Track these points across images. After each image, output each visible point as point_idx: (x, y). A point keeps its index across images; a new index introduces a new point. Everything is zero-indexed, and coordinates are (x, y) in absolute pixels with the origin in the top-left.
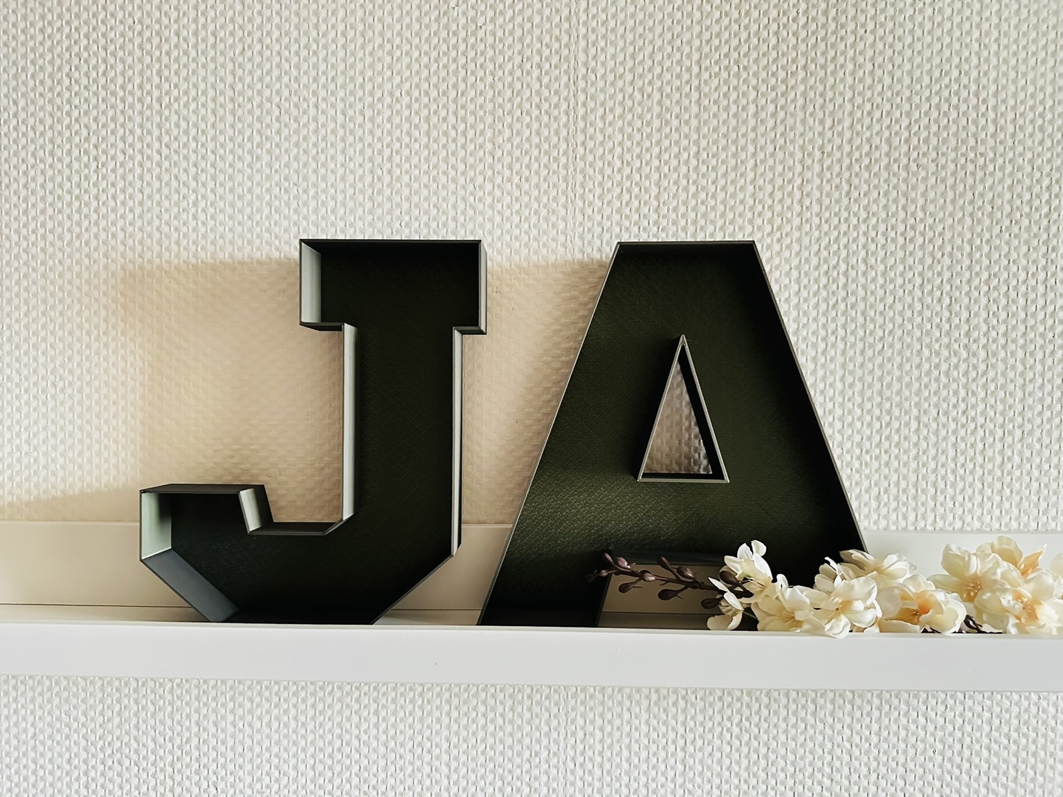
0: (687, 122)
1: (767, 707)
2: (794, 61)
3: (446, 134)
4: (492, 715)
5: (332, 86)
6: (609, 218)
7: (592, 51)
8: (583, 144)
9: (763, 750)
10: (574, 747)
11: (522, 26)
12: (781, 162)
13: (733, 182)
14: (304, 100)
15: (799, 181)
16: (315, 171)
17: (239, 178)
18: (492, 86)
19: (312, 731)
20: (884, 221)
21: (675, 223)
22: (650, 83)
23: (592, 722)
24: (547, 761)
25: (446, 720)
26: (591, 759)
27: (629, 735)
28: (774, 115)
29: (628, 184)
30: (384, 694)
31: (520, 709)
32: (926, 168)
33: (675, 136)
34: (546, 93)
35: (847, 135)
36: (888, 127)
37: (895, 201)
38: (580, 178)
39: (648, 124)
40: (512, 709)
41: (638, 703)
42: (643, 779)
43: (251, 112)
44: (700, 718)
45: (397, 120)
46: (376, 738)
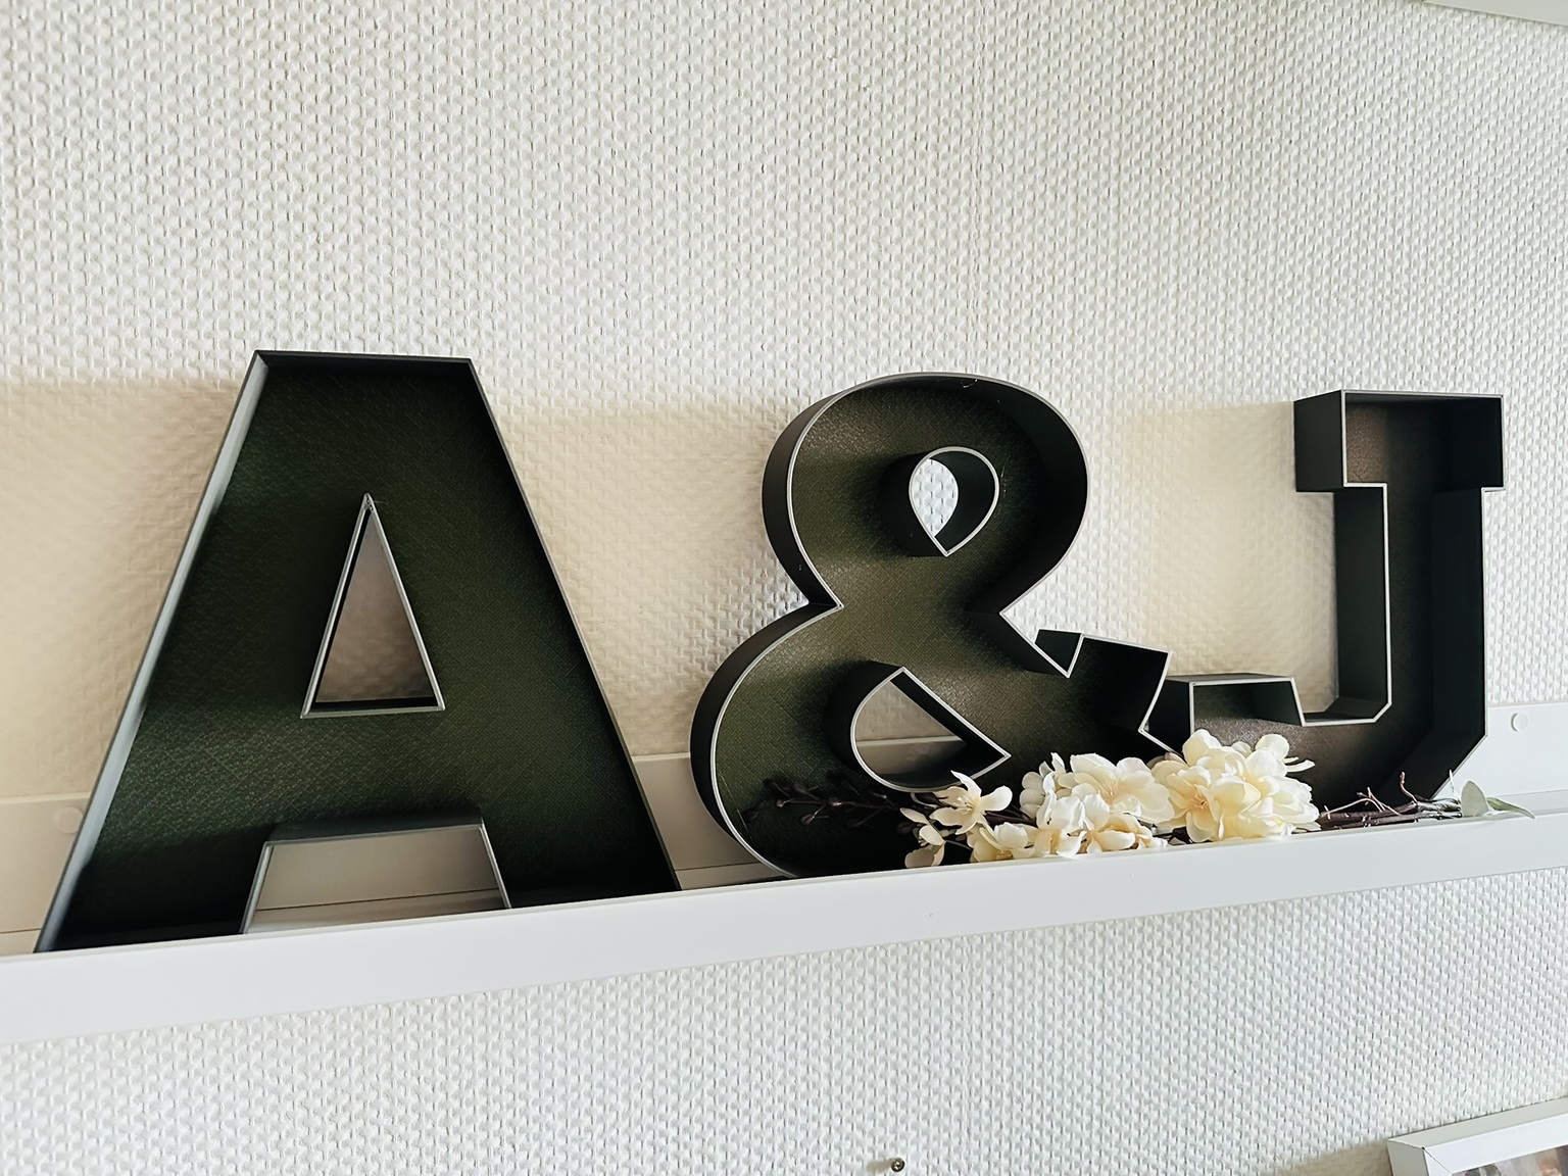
0: (1105, 234)
1: (1189, 934)
2: (1219, 169)
3: (819, 227)
4: (882, 986)
5: (671, 151)
6: (1016, 347)
7: (999, 135)
8: (987, 252)
9: (1185, 985)
10: (980, 1014)
11: (915, 93)
12: (1204, 288)
13: (1154, 310)
14: (633, 165)
15: (1222, 313)
16: (649, 269)
17: (542, 270)
18: (878, 169)
19: (649, 1043)
20: (1306, 363)
21: (1091, 356)
22: (1064, 181)
23: (1000, 979)
24: (949, 1036)
25: (825, 1001)
26: (1000, 1026)
27: (1042, 988)
28: (1198, 232)
29: (1039, 306)
30: (746, 977)
31: (915, 974)
32: (1346, 305)
33: (1092, 249)
34: (943, 183)
35: (1271, 261)
36: (1311, 255)
37: (1317, 340)
38: (983, 295)
39: (1062, 232)
40: (907, 976)
41: (1052, 948)
42: (1058, 1040)
43: (556, 177)
44: (1119, 956)
45: (757, 205)
46: (737, 1039)
